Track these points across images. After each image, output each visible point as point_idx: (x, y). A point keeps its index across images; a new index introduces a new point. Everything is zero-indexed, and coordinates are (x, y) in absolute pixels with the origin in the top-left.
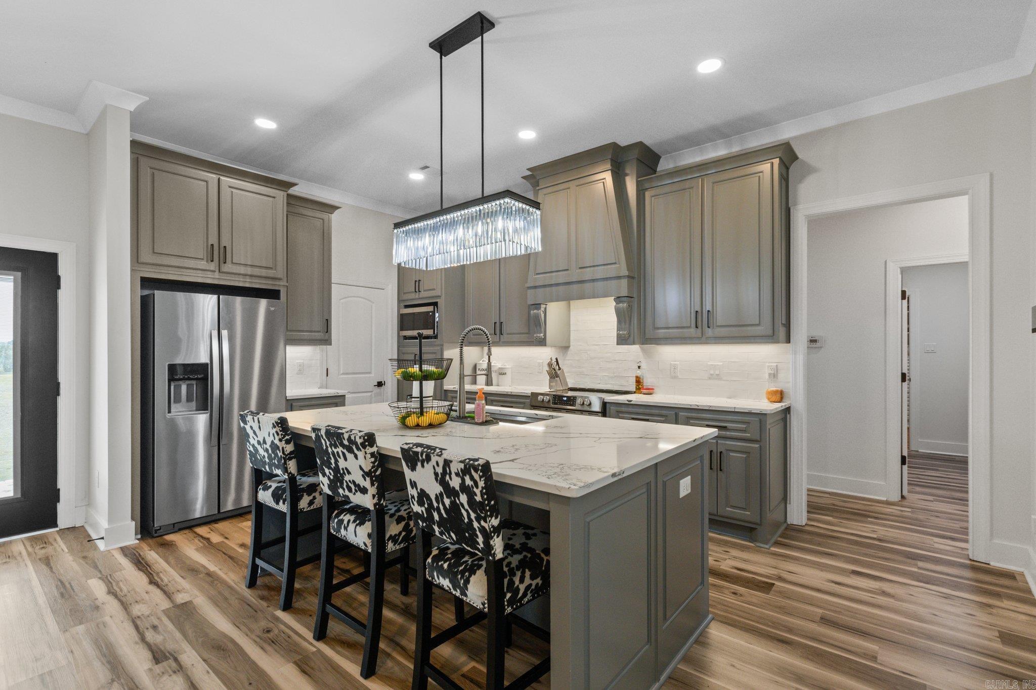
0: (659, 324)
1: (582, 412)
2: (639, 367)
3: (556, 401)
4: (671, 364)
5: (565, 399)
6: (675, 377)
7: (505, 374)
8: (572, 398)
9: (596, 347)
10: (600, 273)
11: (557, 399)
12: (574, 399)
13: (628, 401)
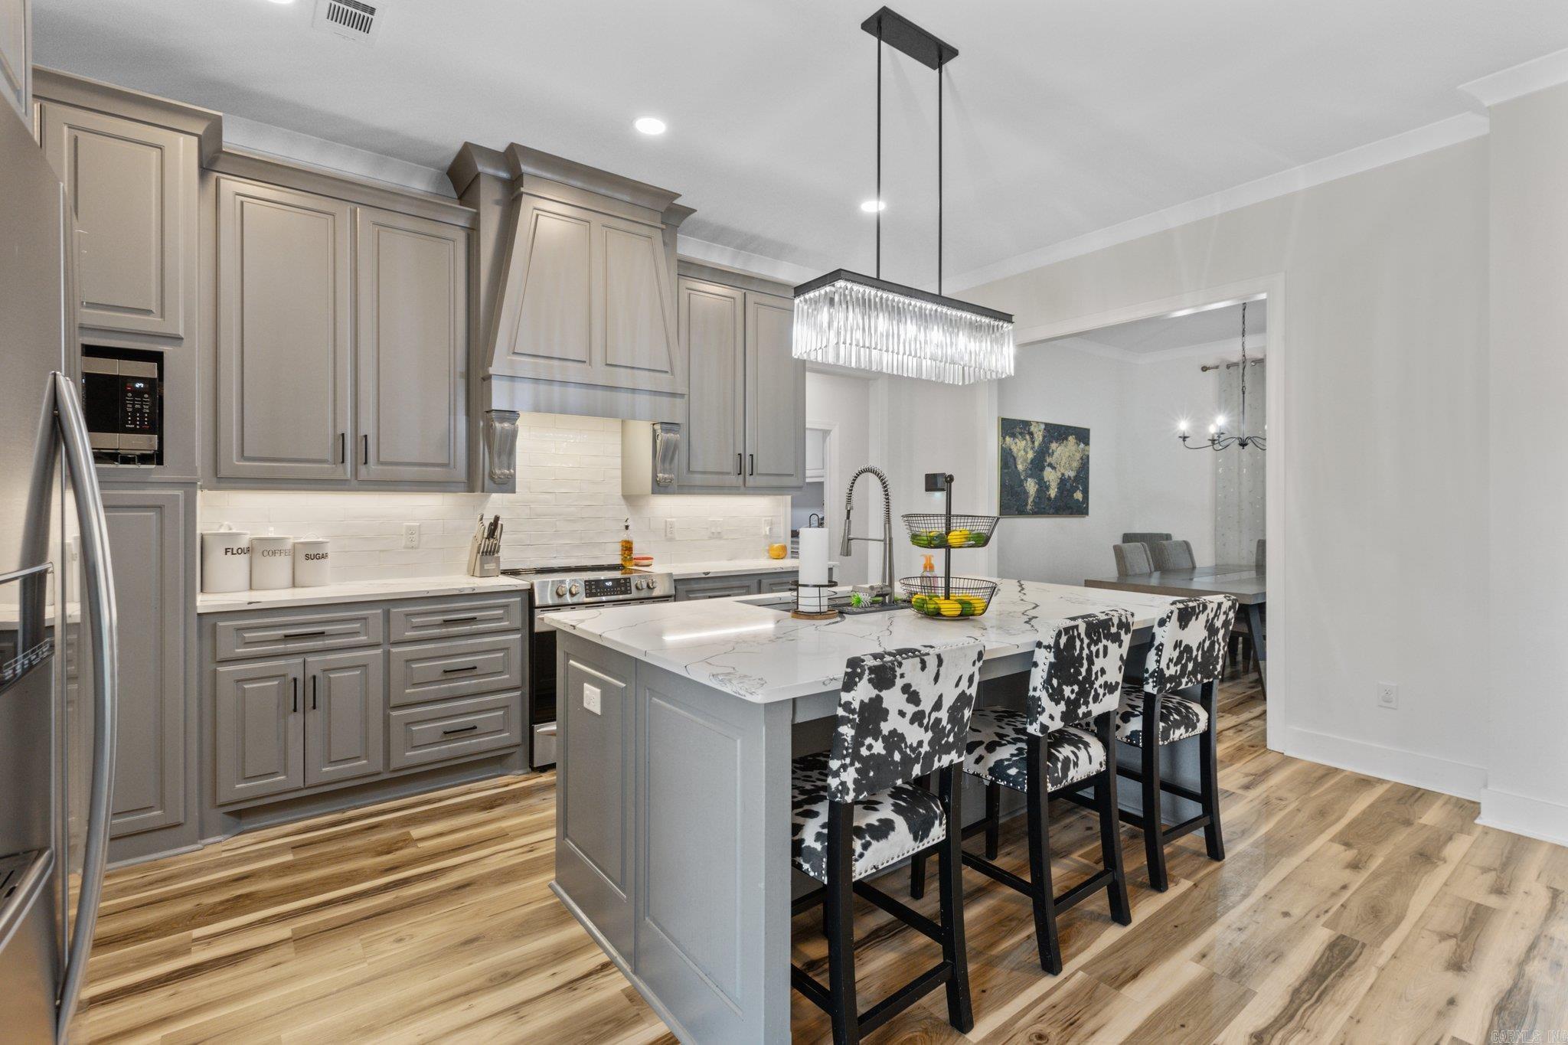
0: (696, 466)
1: (641, 600)
2: (627, 527)
3: (594, 591)
4: (666, 522)
5: (609, 584)
6: (671, 540)
7: (324, 556)
8: (622, 581)
9: (547, 496)
10: (644, 381)
11: (593, 587)
12: (626, 583)
13: (704, 573)
